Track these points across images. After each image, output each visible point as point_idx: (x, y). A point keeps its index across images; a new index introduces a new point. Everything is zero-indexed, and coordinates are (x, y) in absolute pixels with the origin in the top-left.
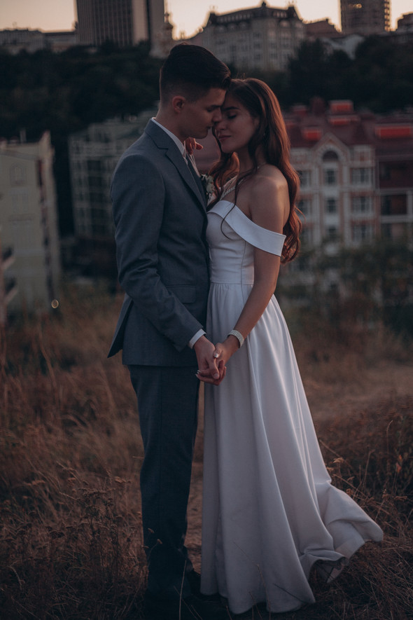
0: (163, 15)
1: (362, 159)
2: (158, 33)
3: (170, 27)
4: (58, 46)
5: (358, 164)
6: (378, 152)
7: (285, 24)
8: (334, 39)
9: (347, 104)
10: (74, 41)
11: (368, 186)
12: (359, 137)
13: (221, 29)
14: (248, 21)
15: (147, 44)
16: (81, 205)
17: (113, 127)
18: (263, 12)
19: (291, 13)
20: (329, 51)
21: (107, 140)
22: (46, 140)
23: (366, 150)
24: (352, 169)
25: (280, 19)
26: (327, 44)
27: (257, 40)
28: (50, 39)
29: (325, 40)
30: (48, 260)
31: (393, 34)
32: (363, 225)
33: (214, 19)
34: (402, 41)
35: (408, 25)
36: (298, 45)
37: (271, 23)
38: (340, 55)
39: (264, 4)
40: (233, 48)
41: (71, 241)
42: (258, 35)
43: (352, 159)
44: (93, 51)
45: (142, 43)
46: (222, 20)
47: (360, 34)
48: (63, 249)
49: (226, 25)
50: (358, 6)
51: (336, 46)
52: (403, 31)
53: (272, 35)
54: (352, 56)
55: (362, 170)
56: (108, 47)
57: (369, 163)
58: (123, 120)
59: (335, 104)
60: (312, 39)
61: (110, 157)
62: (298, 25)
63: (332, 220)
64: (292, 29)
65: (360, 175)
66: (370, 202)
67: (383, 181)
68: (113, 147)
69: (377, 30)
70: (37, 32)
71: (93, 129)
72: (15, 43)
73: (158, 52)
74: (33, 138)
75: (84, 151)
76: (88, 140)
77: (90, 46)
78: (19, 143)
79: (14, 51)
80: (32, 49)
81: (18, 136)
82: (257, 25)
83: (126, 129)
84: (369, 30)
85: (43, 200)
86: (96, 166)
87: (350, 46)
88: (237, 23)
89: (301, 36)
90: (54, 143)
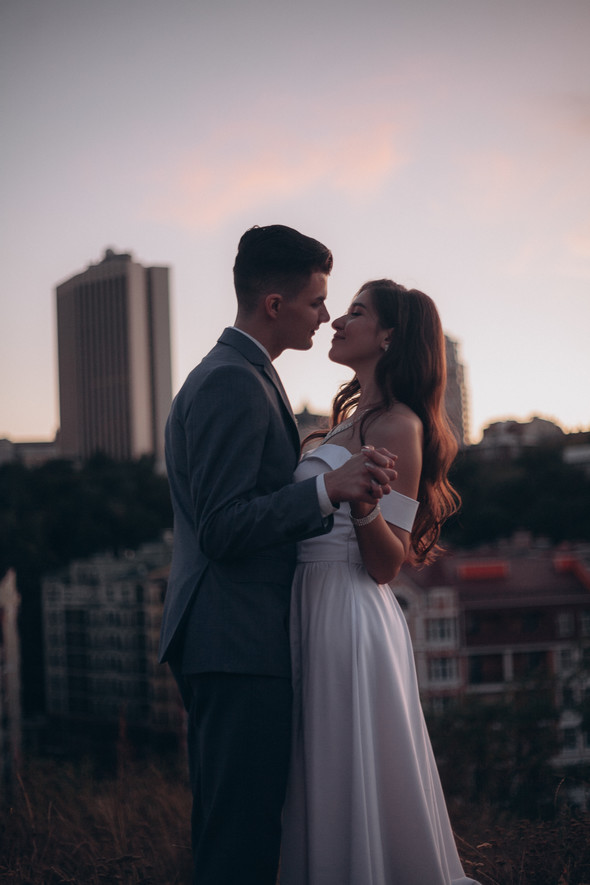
1: (442, 606)
4: (31, 459)
5: (434, 613)
6: (462, 597)
10: (54, 453)
11: (449, 644)
12: (435, 577)
15: (151, 459)
16: (55, 672)
17: (103, 566)
21: (93, 582)
22: (10, 580)
23: (444, 595)
24: (427, 622)
28: (21, 450)
31: (475, 449)
32: (446, 697)
34: (488, 456)
35: (496, 436)
39: (306, 410)
41: (40, 721)
43: (428, 607)
44: (78, 466)
45: (144, 458)
48: (26, 732)
52: (489, 442)
55: (442, 621)
56: (98, 461)
57: (450, 612)
58: (117, 556)
61: (98, 605)
65: (438, 629)
66: (453, 665)
67: (470, 636)
68: (102, 593)
70: (6, 441)
71: (76, 568)
75: (62, 596)
76: (67, 582)
77: (75, 460)
83: (120, 568)
86: (77, 617)
90: (21, 587)
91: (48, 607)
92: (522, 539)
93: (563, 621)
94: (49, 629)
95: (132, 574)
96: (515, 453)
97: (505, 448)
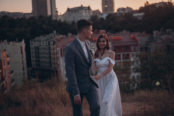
0: (55, 9)
2: (54, 13)
3: (57, 12)
4: (27, 17)
6: (112, 43)
7: (87, 11)
8: (100, 15)
9: (104, 31)
10: (32, 16)
13: (71, 12)
14: (78, 10)
15: (51, 16)
16: (33, 59)
17: (42, 38)
18: (81, 8)
19: (89, 8)
20: (99, 18)
21: (40, 42)
22: (23, 41)
25: (86, 10)
26: (99, 16)
27: (80, 15)
28: (25, 15)
29: (98, 15)
30: (24, 74)
31: (116, 13)
33: (69, 10)
34: (118, 15)
35: (120, 11)
36: (91, 16)
37: (84, 11)
38: (102, 19)
39: (82, 6)
40: (74, 17)
41: (31, 69)
42: (80, 14)
44: (36, 18)
46: (71, 10)
47: (107, 13)
48: (28, 71)
49: (72, 11)
50: (106, 6)
51: (101, 16)
52: (118, 12)
53: (84, 13)
54: (105, 19)
56: (40, 17)
59: (101, 31)
60: (94, 15)
61: (41, 46)
62: (91, 11)
64: (89, 12)
68: (42, 43)
69: (111, 12)
70: (22, 13)
71: (36, 38)
72: (16, 16)
73: (54, 18)
74: (20, 41)
75: (34, 44)
76: (35, 41)
77: (36, 17)
78: (16, 42)
79: (15, 18)
80: (20, 18)
81: (16, 41)
82: (80, 11)
83: (45, 38)
84: (110, 12)
85: (22, 57)
86: (37, 48)
87: (104, 16)
88: (75, 11)
89: (92, 14)
90: (25, 42)
91: (31, 46)
92: (124, 32)
93: (132, 48)
94: (31, 51)
95: (48, 39)
96: (123, 15)
97: (122, 13)
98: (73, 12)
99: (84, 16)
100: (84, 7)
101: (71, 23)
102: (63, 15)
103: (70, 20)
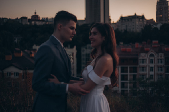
0: (108, 16)
1: (161, 57)
2: (107, 21)
3: (110, 20)
4: (80, 24)
5: (159, 58)
7: (141, 20)
8: (154, 24)
9: (157, 42)
10: (85, 23)
11: (162, 64)
12: (159, 51)
13: (124, 21)
14: (131, 19)
18: (135, 17)
19: (143, 17)
20: (153, 28)
22: (75, 48)
24: (157, 59)
25: (140, 19)
29: (152, 24)
32: (161, 75)
33: (122, 18)
36: (144, 25)
37: (137, 20)
38: (156, 28)
39: (135, 14)
40: (127, 26)
42: (133, 23)
46: (124, 19)
47: (161, 23)
50: (161, 16)
51: (155, 26)
53: (137, 23)
54: (159, 29)
55: (161, 59)
57: (163, 58)
59: (154, 42)
60: (148, 24)
62: (145, 20)
63: (152, 73)
64: (143, 21)
66: (162, 68)
69: (166, 22)
71: (88, 46)
74: (72, 47)
75: (85, 51)
76: (86, 48)
77: (89, 24)
78: (68, 48)
82: (133, 20)
84: (164, 22)
86: (88, 55)
87: (159, 26)
89: (145, 23)
90: (77, 49)
91: (82, 53)
94: (82, 57)
98: (127, 20)
99: (138, 25)
100: (138, 16)
101: (123, 31)
102: (116, 23)
103: (123, 28)
